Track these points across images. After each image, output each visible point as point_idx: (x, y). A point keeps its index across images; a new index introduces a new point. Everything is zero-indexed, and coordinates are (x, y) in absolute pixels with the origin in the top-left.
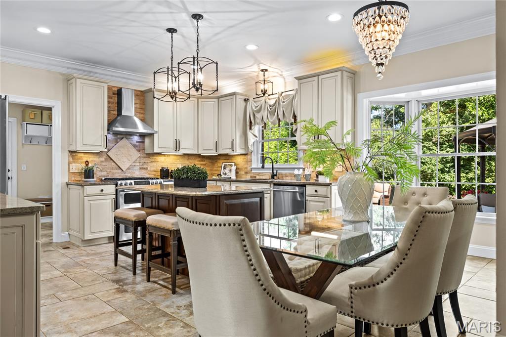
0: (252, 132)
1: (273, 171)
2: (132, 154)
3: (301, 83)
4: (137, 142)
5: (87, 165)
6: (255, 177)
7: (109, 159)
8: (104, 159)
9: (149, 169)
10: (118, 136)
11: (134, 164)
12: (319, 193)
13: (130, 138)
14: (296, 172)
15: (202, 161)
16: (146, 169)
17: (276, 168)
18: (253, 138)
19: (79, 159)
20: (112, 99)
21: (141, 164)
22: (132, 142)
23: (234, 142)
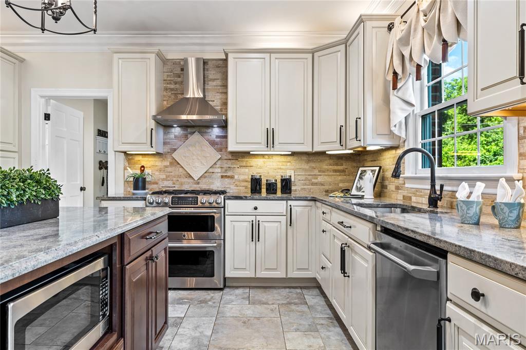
0: (400, 94)
1: (433, 186)
2: (208, 155)
4: (218, 137)
5: (142, 171)
6: (410, 198)
7: (175, 164)
8: (168, 164)
9: (236, 177)
10: (189, 130)
11: (211, 170)
13: (206, 132)
15: (337, 165)
16: (232, 177)
19: (135, 163)
20: (180, 77)
21: (223, 170)
22: (209, 137)
23: (361, 122)
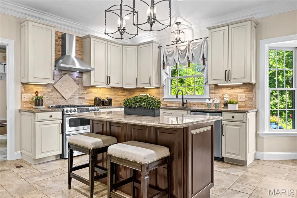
0: (165, 71)
1: (183, 100)
2: (73, 86)
3: (212, 32)
4: (77, 77)
5: (37, 95)
6: (167, 105)
7: (55, 90)
8: (51, 91)
9: (86, 98)
10: (62, 72)
11: (74, 95)
12: (235, 119)
13: (71, 74)
14: (207, 101)
15: (123, 93)
16: (84, 98)
17: (185, 98)
18: (165, 76)
19: (29, 90)
20: (57, 42)
21: (80, 94)
22: (73, 77)
23: (151, 78)
